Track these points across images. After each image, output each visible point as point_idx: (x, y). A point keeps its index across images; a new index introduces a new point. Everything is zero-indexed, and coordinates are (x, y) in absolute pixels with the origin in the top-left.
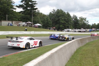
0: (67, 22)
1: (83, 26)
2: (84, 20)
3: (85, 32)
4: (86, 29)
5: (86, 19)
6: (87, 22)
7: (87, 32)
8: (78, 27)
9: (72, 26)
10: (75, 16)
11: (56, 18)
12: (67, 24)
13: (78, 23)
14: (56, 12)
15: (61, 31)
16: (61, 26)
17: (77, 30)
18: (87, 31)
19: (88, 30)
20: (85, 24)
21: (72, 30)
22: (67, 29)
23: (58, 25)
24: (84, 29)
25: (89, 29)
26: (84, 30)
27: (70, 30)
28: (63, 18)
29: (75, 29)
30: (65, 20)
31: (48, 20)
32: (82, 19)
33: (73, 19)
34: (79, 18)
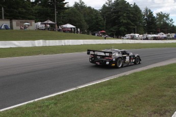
0: (133, 21)
1: (164, 28)
2: (165, 19)
3: (165, 39)
4: (169, 34)
5: (168, 15)
6: (171, 21)
7: (170, 39)
8: (154, 30)
9: (142, 29)
10: (150, 11)
11: (114, 14)
12: (133, 26)
13: (155, 24)
14: (114, 3)
15: (118, 38)
16: (122, 28)
17: (150, 36)
18: (171, 37)
19: (173, 35)
20: (166, 25)
21: (142, 36)
22: (132, 34)
23: (116, 27)
24: (165, 33)
25: (173, 34)
26: (165, 35)
27: (137, 35)
28: (125, 15)
29: (149, 33)
30: (129, 17)
31: (97, 18)
32: (161, 16)
33: (144, 16)
34: (157, 14)
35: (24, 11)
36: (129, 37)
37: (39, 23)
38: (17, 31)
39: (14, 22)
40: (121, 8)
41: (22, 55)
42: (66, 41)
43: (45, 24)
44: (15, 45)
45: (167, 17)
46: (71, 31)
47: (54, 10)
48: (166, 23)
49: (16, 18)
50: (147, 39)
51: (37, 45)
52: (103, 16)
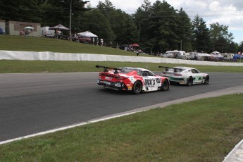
0: (178, 33)
1: (219, 46)
2: (222, 32)
3: (220, 60)
4: (226, 54)
5: (226, 28)
6: (230, 36)
7: (227, 61)
8: (206, 47)
9: (190, 44)
10: (201, 20)
11: (152, 22)
12: (178, 39)
13: (207, 39)
14: (153, 7)
16: (162, 42)
17: (200, 55)
18: (228, 58)
19: (232, 56)
20: (223, 41)
21: (188, 54)
22: (174, 51)
23: (153, 40)
24: (221, 53)
25: (232, 54)
26: (220, 55)
27: (182, 53)
28: (167, 23)
29: (199, 51)
30: (172, 28)
31: (128, 26)
32: (218, 29)
33: (193, 27)
34: (212, 26)
35: (27, 9)
36: (172, 55)
37: (47, 28)
38: (14, 37)
39: (12, 25)
40: (162, 14)
41: (18, 71)
42: (83, 55)
43: (55, 30)
44: (10, 56)
46: (90, 41)
47: (69, 10)
48: (223, 38)
49: (14, 18)
50: (196, 59)
51: (41, 59)
52: (137, 24)
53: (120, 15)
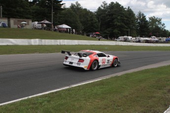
0: (127, 24)
1: (156, 32)
2: (157, 23)
3: (157, 42)
4: (160, 38)
6: (163, 25)
7: (162, 43)
8: (146, 33)
9: (135, 32)
10: (143, 15)
11: (108, 17)
12: (127, 28)
13: (147, 28)
14: (109, 6)
16: (116, 31)
17: (142, 39)
18: (162, 40)
19: (164, 39)
20: (158, 29)
21: (134, 38)
22: (125, 37)
23: (110, 29)
24: (157, 37)
26: (156, 39)
27: (130, 38)
28: (119, 18)
29: (141, 36)
30: (123, 21)
31: (92, 20)
32: (154, 20)
33: (137, 19)
34: (150, 19)
35: (22, 10)
36: (123, 39)
37: (36, 23)
38: (14, 29)
39: (12, 21)
40: (115, 11)
41: (18, 53)
42: (61, 41)
43: (42, 24)
44: (12, 42)
45: (159, 21)
46: (66, 31)
47: (51, 10)
48: (158, 27)
49: (14, 16)
50: (139, 41)
51: (33, 44)
52: (98, 18)
53: (86, 12)
